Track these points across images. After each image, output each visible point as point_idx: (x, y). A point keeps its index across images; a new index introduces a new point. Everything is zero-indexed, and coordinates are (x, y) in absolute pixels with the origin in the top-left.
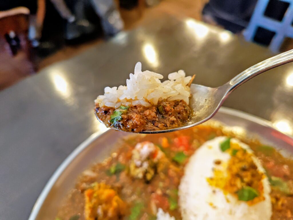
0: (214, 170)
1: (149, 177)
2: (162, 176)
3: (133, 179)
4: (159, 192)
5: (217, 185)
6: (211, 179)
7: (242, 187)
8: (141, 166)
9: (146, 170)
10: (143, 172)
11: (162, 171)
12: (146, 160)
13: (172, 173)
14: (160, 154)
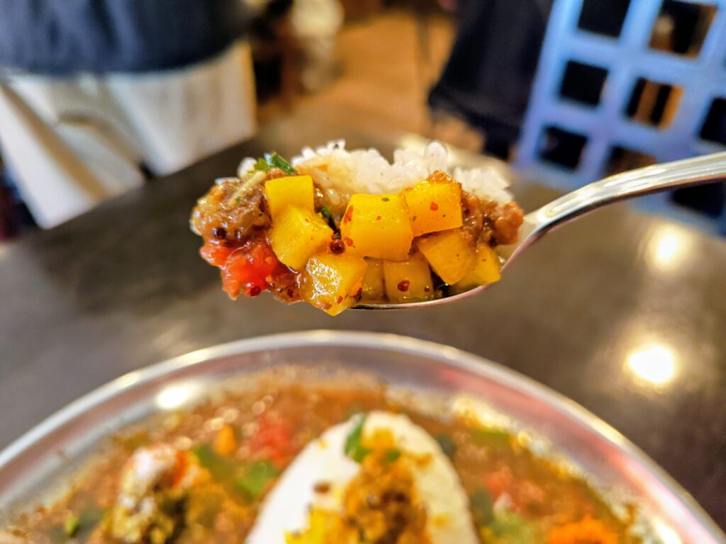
0: (311, 510)
1: (158, 537)
2: (197, 532)
6: (296, 536)
8: (137, 509)
9: (150, 519)
10: (140, 526)
11: (199, 521)
12: (147, 494)
13: (223, 523)
14: (194, 474)
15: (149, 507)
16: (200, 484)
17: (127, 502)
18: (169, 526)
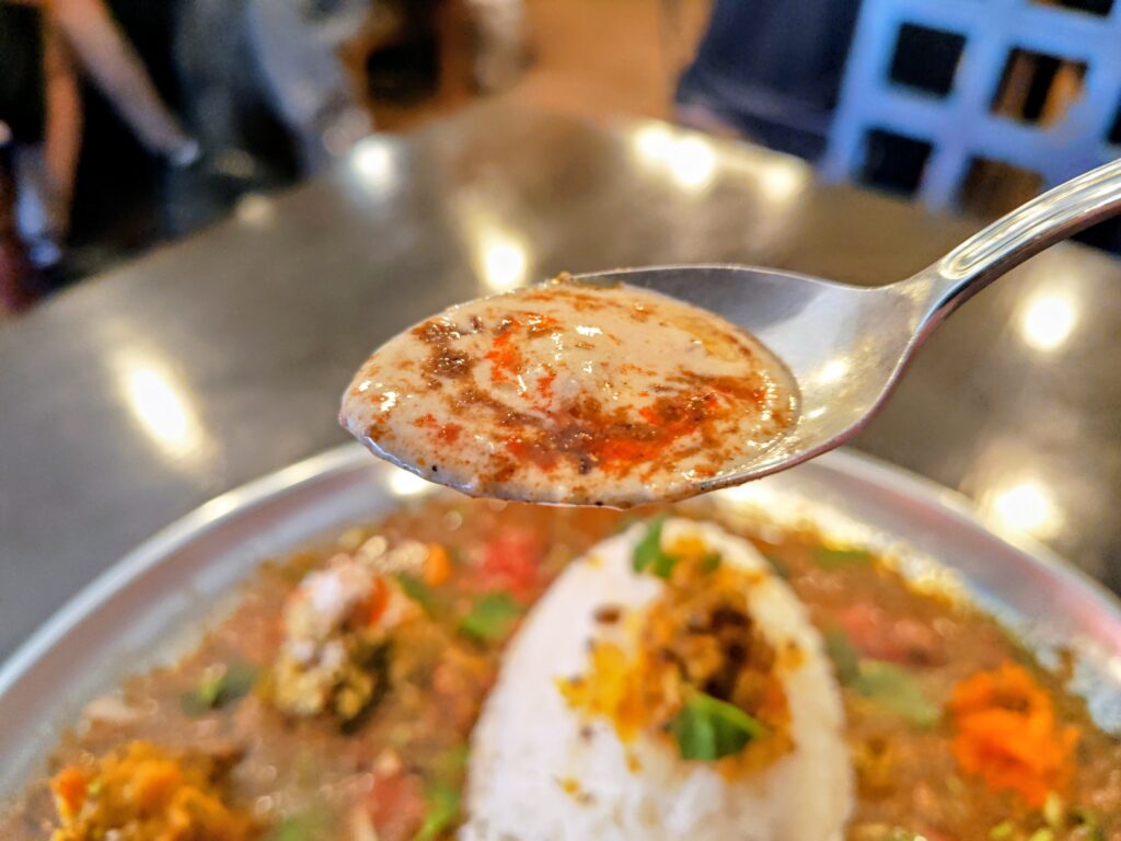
0: (592, 647)
1: (350, 703)
2: (407, 696)
3: (289, 721)
4: (388, 764)
5: (596, 706)
6: (576, 684)
7: (683, 699)
8: (315, 661)
9: (336, 675)
10: (322, 686)
11: (410, 678)
12: (331, 636)
13: (446, 680)
14: (398, 608)
15: (334, 656)
16: (406, 623)
17: (299, 649)
18: (365, 685)
